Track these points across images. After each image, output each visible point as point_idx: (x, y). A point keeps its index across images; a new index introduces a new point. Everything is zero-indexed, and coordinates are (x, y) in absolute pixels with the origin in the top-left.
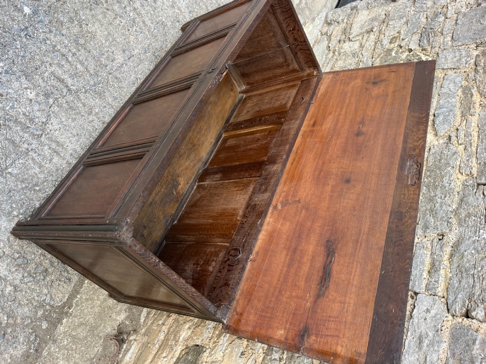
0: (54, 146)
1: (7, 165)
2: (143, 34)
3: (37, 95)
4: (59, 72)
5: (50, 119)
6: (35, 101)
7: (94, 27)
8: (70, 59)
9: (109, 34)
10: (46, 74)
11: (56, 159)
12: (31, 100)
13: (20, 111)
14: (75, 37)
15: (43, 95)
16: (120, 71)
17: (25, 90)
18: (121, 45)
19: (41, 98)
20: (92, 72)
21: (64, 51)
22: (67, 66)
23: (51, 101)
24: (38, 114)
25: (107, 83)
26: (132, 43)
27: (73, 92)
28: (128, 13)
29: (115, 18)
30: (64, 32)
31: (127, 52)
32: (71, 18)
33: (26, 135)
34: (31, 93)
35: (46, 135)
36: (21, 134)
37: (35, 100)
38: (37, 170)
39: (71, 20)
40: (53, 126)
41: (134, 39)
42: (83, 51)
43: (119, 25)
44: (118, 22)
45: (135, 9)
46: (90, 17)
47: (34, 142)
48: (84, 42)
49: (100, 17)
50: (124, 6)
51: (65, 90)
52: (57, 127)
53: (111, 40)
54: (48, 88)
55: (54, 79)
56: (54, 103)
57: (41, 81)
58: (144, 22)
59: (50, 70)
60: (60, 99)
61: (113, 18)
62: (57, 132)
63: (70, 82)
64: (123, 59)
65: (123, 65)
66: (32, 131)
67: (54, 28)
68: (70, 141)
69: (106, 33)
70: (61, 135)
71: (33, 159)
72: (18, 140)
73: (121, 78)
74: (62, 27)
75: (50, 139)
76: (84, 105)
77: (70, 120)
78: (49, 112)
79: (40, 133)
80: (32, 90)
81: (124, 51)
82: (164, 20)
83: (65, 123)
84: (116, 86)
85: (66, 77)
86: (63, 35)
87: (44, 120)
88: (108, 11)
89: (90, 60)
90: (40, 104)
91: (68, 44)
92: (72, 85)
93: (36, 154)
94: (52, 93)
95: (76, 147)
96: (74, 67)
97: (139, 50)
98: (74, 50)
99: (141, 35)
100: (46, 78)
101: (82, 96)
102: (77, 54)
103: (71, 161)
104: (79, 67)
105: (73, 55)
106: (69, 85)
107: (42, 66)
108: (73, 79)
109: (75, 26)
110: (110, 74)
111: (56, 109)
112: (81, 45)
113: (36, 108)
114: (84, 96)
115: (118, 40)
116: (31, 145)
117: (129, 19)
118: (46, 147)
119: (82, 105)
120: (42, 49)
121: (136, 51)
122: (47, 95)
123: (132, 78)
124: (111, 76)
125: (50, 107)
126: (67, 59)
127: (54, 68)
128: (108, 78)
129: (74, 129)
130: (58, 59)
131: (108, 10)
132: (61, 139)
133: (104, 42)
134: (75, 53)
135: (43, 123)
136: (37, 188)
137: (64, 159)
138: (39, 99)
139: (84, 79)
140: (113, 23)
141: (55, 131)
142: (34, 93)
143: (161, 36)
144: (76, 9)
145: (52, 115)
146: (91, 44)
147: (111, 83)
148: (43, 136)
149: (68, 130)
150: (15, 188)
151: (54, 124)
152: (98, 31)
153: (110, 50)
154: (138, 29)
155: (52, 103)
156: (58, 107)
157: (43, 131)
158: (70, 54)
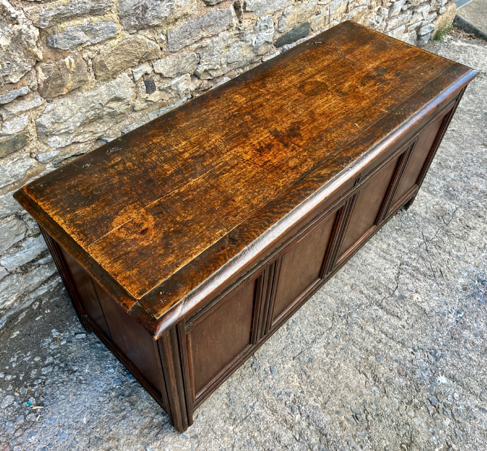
0: (388, 257)
1: (424, 244)
2: (277, 391)
3: (411, 297)
4: (394, 321)
5: (395, 277)
6: (412, 291)
7: (358, 380)
8: (383, 336)
9: (335, 377)
10: (406, 317)
11: (385, 246)
12: (416, 292)
13: (423, 283)
14: (382, 362)
15: (406, 297)
16: (317, 333)
17: (424, 300)
18: (315, 366)
19: (407, 295)
20: (356, 327)
21: (392, 343)
22: (386, 327)
23: (397, 293)
24: (407, 281)
25: (333, 318)
26: (296, 376)
27: (374, 304)
28: (304, 418)
29: (325, 404)
30: (396, 365)
31: (306, 359)
32: (390, 384)
33: (414, 264)
34: (418, 298)
35: (397, 265)
36: (419, 266)
37: (412, 293)
38: (399, 239)
39: (389, 382)
40: (392, 272)
41: (293, 381)
42: (370, 348)
43: (318, 396)
44: (320, 399)
45: (291, 428)
46: (365, 391)
47: (406, 260)
48: (370, 359)
49: (350, 397)
50: (311, 427)
51: (384, 304)
52: (389, 271)
53: (332, 370)
54: (401, 305)
55: (397, 313)
56: (394, 291)
57: (410, 311)
58: (274, 412)
59: (403, 322)
60: (388, 296)
61: (329, 403)
62: (387, 267)
63: (380, 312)
64: (312, 349)
65: (313, 342)
66: (410, 268)
67: (408, 365)
68: (373, 260)
69: (340, 377)
70: (383, 265)
71: (404, 247)
72: (421, 261)
73: (315, 325)
74: (398, 370)
75: (393, 262)
76: (361, 292)
77: (375, 278)
78: (398, 283)
79: (402, 266)
80: (417, 301)
81: (311, 360)
82: (231, 428)
83: (381, 274)
84: (322, 316)
85: (385, 317)
86: (396, 361)
87: (401, 276)
88: (338, 409)
89: (359, 340)
90: (407, 289)
91: (389, 352)
92: (377, 310)
93: (402, 250)
94: (396, 301)
95: (366, 255)
96: (377, 328)
97: (284, 368)
98: (380, 347)
99: (281, 390)
100: (405, 313)
101: (365, 300)
102: (376, 343)
103: (370, 245)
104: (371, 329)
105: (380, 341)
106: (381, 310)
107: (412, 324)
108: (377, 316)
109: (383, 375)
110: (331, 328)
111: (391, 286)
112: (372, 355)
113: (410, 286)
114: (362, 301)
115: (320, 373)
116: (408, 258)
117: (303, 408)
118: (395, 255)
119: (364, 292)
120: (416, 341)
121: (288, 366)
122: (402, 297)
123: (298, 329)
124: (330, 327)
125: (397, 287)
126: (386, 335)
127: (399, 324)
128: (333, 324)
129: (370, 270)
130: (397, 334)
131: (338, 413)
132: (382, 261)
133: (342, 365)
134: (378, 343)
135: (402, 274)
136: (397, 227)
137: (377, 247)
138: (409, 293)
139: (363, 319)
140: (329, 394)
141: (389, 268)
142: (415, 298)
143: (240, 398)
144: (385, 397)
145: (394, 280)
146: (360, 357)
147: (328, 319)
148: (399, 264)
149: (377, 268)
150: (415, 229)
151: (391, 273)
152: (351, 377)
153: (332, 357)
154: (285, 398)
155: (396, 291)
156: (389, 289)
157: (400, 268)
158: (384, 341)
